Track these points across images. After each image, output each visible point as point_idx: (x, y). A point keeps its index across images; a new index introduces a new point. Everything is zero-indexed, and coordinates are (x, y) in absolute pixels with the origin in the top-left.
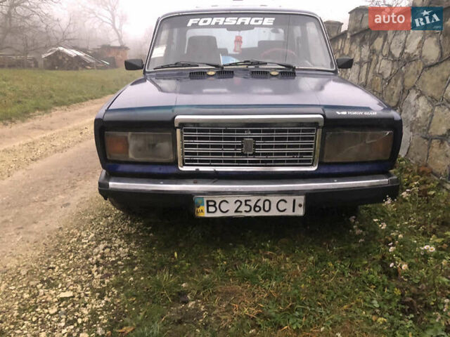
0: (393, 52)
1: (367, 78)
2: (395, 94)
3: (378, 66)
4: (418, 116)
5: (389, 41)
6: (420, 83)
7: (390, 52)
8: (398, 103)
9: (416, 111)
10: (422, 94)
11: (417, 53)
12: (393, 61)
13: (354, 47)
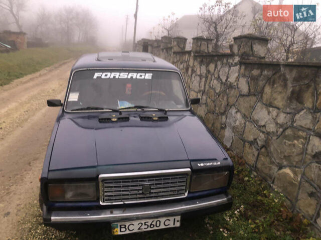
0: (221, 77)
1: (205, 88)
2: (223, 105)
3: (212, 82)
4: (236, 124)
5: (219, 69)
6: (237, 103)
7: (219, 77)
8: (225, 111)
9: (236, 120)
10: (238, 111)
11: (235, 84)
12: (221, 83)
13: (196, 64)
